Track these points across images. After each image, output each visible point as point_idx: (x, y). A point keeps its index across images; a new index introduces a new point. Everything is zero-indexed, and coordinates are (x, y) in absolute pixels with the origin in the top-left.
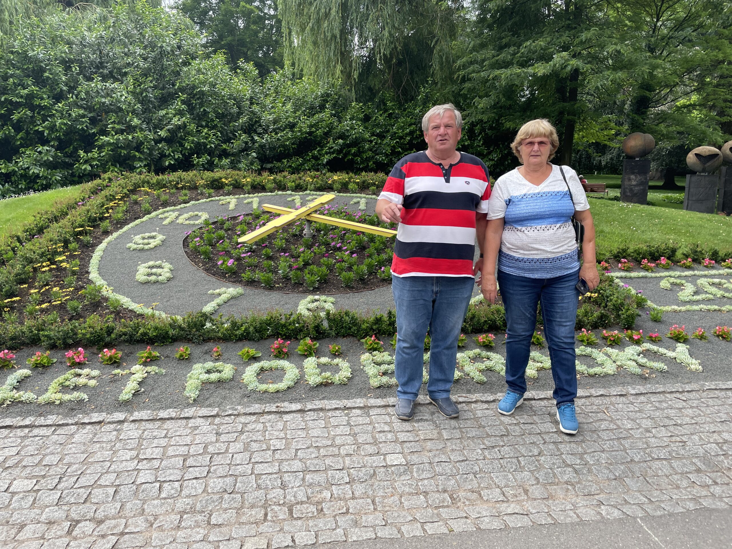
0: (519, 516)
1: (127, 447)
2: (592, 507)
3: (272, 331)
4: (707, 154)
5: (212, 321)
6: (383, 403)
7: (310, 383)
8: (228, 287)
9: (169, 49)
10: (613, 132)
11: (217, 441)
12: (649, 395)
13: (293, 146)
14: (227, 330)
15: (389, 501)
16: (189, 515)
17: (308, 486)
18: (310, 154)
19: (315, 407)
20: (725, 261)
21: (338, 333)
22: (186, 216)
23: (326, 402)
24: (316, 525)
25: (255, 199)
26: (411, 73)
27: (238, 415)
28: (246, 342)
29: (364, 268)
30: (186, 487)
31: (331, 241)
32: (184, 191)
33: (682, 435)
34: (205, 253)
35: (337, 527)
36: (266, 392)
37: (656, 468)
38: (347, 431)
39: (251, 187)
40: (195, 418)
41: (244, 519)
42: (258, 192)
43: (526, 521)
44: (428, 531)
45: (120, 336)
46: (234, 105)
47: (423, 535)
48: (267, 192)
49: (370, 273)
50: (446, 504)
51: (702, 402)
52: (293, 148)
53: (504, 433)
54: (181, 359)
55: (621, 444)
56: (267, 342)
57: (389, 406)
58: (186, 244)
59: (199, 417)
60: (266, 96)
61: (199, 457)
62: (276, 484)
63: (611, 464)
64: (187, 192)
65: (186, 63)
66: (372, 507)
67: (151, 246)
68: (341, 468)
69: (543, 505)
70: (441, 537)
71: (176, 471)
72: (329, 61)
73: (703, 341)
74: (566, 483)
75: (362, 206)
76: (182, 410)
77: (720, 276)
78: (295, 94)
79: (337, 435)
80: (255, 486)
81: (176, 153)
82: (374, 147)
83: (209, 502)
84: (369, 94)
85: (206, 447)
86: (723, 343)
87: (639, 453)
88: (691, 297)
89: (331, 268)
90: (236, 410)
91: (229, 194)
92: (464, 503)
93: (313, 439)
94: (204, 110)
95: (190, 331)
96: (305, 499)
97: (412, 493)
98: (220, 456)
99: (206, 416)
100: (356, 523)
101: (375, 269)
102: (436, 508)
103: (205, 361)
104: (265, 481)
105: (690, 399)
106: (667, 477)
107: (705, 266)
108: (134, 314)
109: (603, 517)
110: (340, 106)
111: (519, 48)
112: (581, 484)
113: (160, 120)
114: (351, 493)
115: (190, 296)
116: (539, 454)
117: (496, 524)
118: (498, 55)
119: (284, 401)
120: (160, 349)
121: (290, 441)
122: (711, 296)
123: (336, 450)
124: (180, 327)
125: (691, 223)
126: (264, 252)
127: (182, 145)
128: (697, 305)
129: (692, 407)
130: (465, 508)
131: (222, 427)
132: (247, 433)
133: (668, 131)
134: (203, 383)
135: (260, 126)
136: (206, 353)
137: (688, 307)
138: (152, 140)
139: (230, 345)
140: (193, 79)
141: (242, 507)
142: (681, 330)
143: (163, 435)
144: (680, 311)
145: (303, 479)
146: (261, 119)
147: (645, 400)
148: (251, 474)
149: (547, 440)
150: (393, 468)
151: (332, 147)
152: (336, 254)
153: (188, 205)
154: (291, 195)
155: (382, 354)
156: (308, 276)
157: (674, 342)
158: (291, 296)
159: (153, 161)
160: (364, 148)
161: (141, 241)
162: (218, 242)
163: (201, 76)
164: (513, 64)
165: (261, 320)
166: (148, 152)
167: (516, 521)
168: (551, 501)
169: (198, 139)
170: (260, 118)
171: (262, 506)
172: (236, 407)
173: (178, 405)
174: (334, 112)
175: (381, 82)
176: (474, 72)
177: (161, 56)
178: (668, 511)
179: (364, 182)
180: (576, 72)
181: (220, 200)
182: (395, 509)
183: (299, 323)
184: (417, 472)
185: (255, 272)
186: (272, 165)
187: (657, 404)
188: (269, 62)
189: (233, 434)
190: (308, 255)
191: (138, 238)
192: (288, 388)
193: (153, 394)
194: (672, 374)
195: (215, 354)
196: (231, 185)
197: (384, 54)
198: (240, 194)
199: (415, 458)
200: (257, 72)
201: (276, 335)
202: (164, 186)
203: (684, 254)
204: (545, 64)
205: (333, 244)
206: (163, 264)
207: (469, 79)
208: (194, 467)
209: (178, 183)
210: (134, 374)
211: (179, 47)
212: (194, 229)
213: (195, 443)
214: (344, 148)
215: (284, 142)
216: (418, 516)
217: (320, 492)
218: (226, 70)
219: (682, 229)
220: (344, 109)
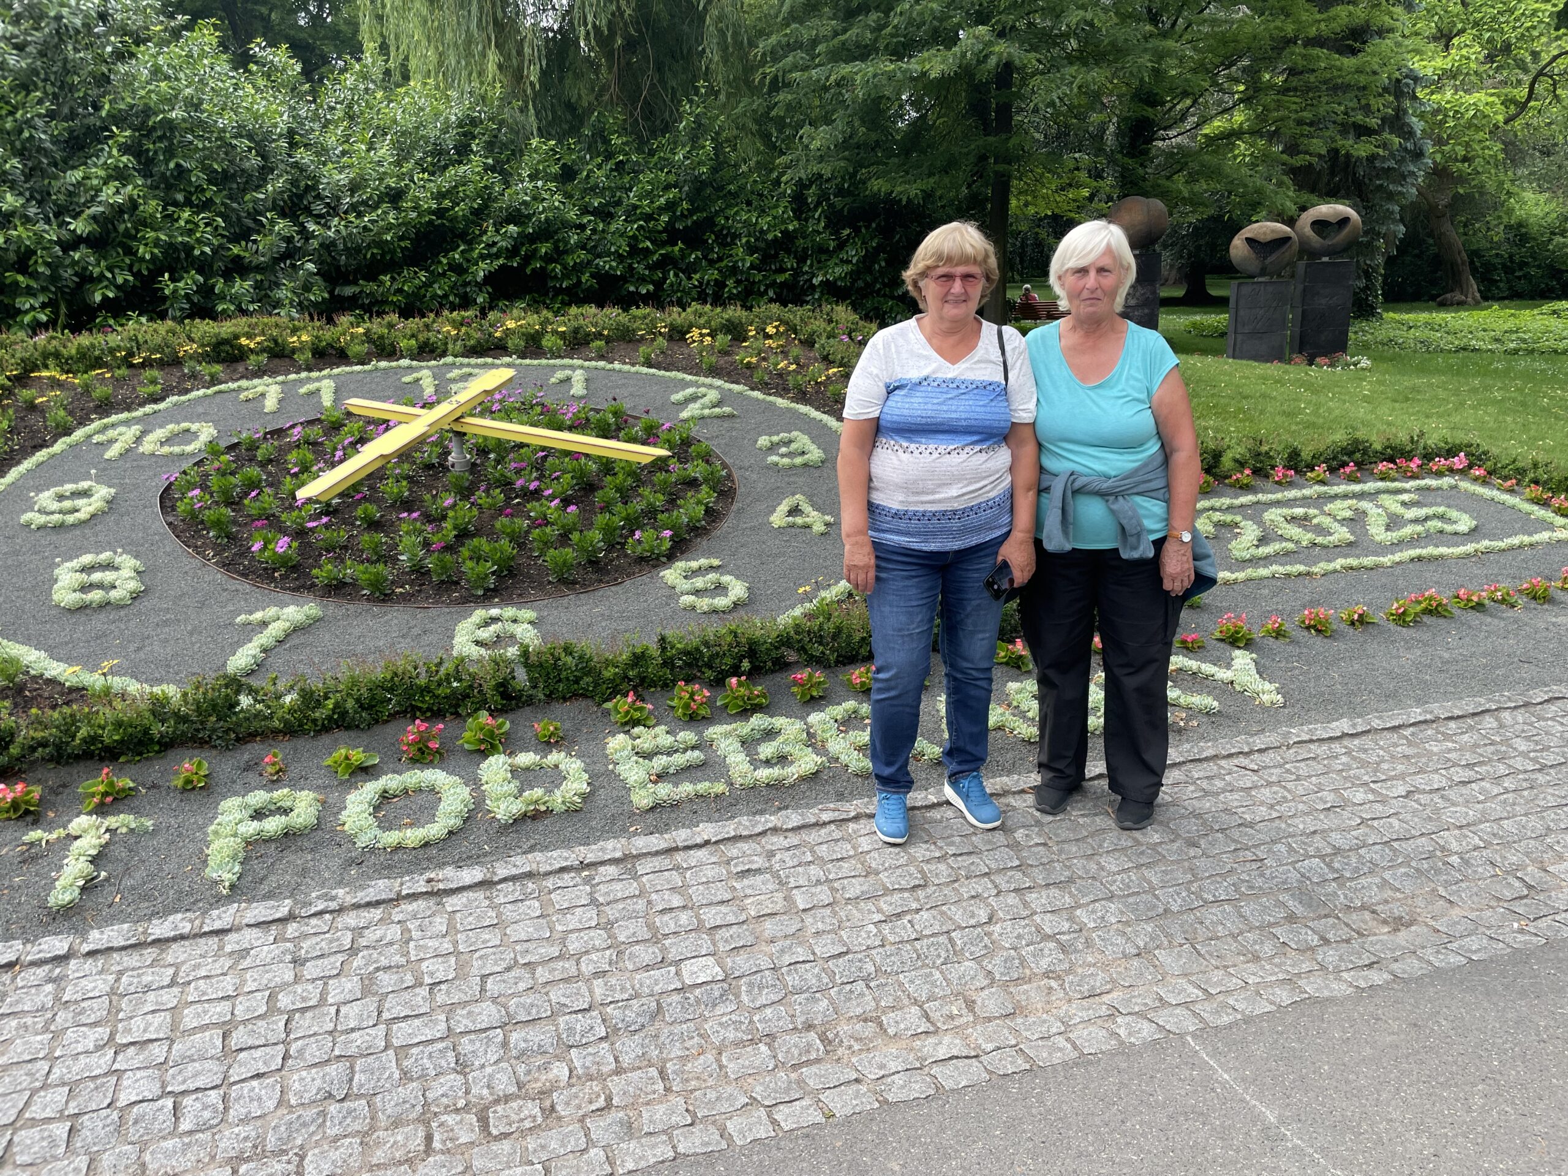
0: (960, 1063)
1: (84, 1019)
2: (1099, 1022)
3: (399, 703)
4: (1269, 238)
5: (251, 691)
6: (663, 845)
7: (499, 817)
8: (283, 605)
9: (78, 22)
10: (1086, 193)
11: (297, 979)
12: (1190, 766)
13: (403, 244)
14: (292, 711)
15: (695, 1066)
16: (252, 1165)
17: (516, 1058)
18: (445, 261)
19: (515, 871)
20: (1313, 470)
21: (551, 693)
22: (160, 433)
23: (538, 856)
24: (543, 1147)
25: (326, 383)
26: (659, 70)
27: (341, 910)
28: (339, 734)
29: (596, 536)
30: (237, 1100)
31: (514, 477)
32: (149, 373)
33: (1255, 846)
34: (218, 524)
35: (590, 1143)
36: (398, 848)
37: (1212, 922)
38: (591, 919)
39: (313, 355)
40: (239, 929)
41: (379, 1156)
42: (332, 365)
43: (975, 1072)
44: (782, 1124)
45: (33, 749)
46: (250, 149)
47: (773, 1134)
48: (350, 364)
49: (611, 547)
50: (813, 1056)
51: (1288, 771)
52: (403, 249)
53: (917, 882)
54: (189, 788)
55: (1145, 879)
56: (391, 729)
57: (676, 849)
58: (168, 504)
59: (248, 926)
60: (325, 126)
61: (260, 1023)
62: (443, 1063)
63: (1127, 923)
64: (155, 373)
65: (121, 56)
66: (660, 1086)
67: (82, 515)
68: (586, 1006)
69: (1005, 1031)
70: (809, 1134)
71: (209, 1065)
72: (469, 41)
73: (1282, 640)
74: (1047, 975)
75: (578, 388)
76: (205, 913)
77: (1305, 501)
78: (395, 121)
79: (571, 931)
80: (397, 1076)
81: (117, 271)
82: (589, 239)
83: (295, 1126)
84: (569, 117)
85: (272, 998)
86: (1318, 642)
87: (1178, 894)
88: (1253, 551)
89: (520, 541)
90: (333, 898)
91: (259, 373)
92: (850, 1047)
93: (518, 948)
94: (178, 165)
95: (202, 723)
96: (513, 1089)
97: (742, 1041)
98: (309, 1015)
99: (264, 923)
100: (629, 1129)
101: (621, 536)
102: (795, 1067)
103: (248, 789)
104: (420, 1060)
105: (1265, 768)
106: (1234, 937)
107: (1277, 483)
108: (59, 689)
109: (1122, 1043)
110: (504, 146)
111: (887, 16)
112: (1075, 974)
113: (70, 194)
114: (612, 1059)
115: (191, 634)
116: (990, 919)
117: (917, 1087)
118: (845, 31)
119: (441, 865)
120: (133, 769)
121: (466, 957)
122: (1290, 546)
123: (570, 966)
124: (176, 714)
125: (1247, 391)
126: (359, 512)
127: (130, 252)
128: (1265, 566)
129: (1269, 784)
130: (854, 1060)
131: (305, 945)
132: (365, 952)
133: (1191, 192)
134: (248, 843)
135: (319, 197)
136: (247, 768)
137: (1250, 572)
138: (56, 243)
139: (301, 743)
140: (142, 93)
141: (373, 1129)
142: (1240, 624)
143: (167, 981)
144: (1235, 582)
145: (505, 1044)
146: (318, 182)
147: (1183, 778)
148: (386, 1048)
149: (1004, 886)
150: (697, 992)
151: (494, 244)
152: (529, 506)
153: (162, 406)
154: (410, 367)
155: (653, 732)
156: (470, 564)
157: (1228, 647)
158: (433, 612)
159: (63, 293)
160: (567, 243)
161: (56, 506)
162: (247, 494)
163: (163, 84)
164: (877, 50)
165: (371, 681)
166: (48, 272)
167: (956, 1074)
168: (1019, 1020)
169: (170, 237)
170: (316, 180)
171: (418, 1120)
172: (334, 892)
173: (194, 903)
174: (490, 161)
175: (593, 90)
176: (795, 67)
177: (61, 39)
178: (1243, 1013)
179: (576, 331)
180: (1008, 68)
181: (240, 390)
182: (711, 1082)
183: (460, 680)
184: (749, 992)
185: (342, 561)
186: (357, 289)
187: (1204, 784)
188: (325, 38)
189: (332, 959)
190: (466, 512)
191: (46, 498)
192: (450, 833)
193: (128, 882)
194: (1228, 717)
195: (271, 770)
196: (263, 350)
197: (594, 25)
198: (287, 373)
199: (742, 963)
200: (298, 68)
201: (410, 712)
202: (98, 363)
203: (1236, 461)
204: (944, 52)
205: (519, 483)
206: (118, 560)
207: (787, 85)
208: (250, 1048)
209: (131, 354)
210: (76, 838)
211: (103, 17)
212: (185, 466)
213: (246, 989)
214: (523, 244)
215: (379, 234)
216: (758, 1092)
217: (546, 1067)
218: (223, 66)
219: (1228, 405)
220: (513, 153)
